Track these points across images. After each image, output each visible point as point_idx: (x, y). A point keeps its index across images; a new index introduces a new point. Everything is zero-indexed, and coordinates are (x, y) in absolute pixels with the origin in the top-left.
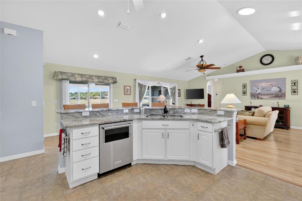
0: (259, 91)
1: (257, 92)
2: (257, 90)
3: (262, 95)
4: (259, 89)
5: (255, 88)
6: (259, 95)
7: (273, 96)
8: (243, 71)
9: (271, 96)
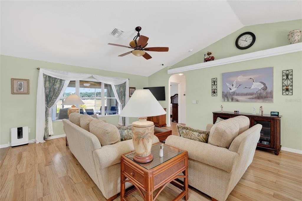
0: (234, 89)
1: (231, 91)
2: (231, 87)
3: (238, 95)
4: (234, 86)
5: (228, 84)
6: (234, 95)
7: (254, 96)
8: (212, 59)
9: (251, 97)
